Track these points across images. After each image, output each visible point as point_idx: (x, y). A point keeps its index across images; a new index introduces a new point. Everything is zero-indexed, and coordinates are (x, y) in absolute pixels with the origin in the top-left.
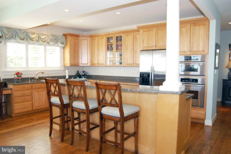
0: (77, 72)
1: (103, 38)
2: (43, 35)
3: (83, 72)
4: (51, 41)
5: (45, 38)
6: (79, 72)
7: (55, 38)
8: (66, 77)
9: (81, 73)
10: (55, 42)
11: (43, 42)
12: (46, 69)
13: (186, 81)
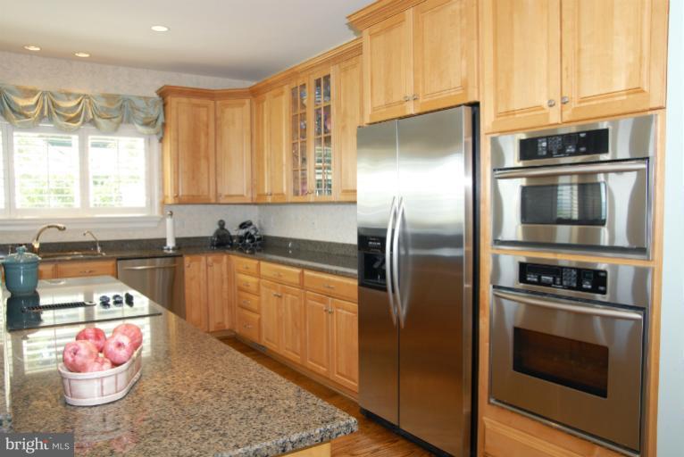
0: (217, 227)
1: (282, 93)
2: (71, 98)
3: (243, 226)
4: (99, 117)
5: (79, 103)
6: (226, 227)
7: (119, 104)
8: (165, 244)
9: (234, 231)
10: (115, 120)
11: (68, 121)
12: (89, 216)
13: (544, 278)
